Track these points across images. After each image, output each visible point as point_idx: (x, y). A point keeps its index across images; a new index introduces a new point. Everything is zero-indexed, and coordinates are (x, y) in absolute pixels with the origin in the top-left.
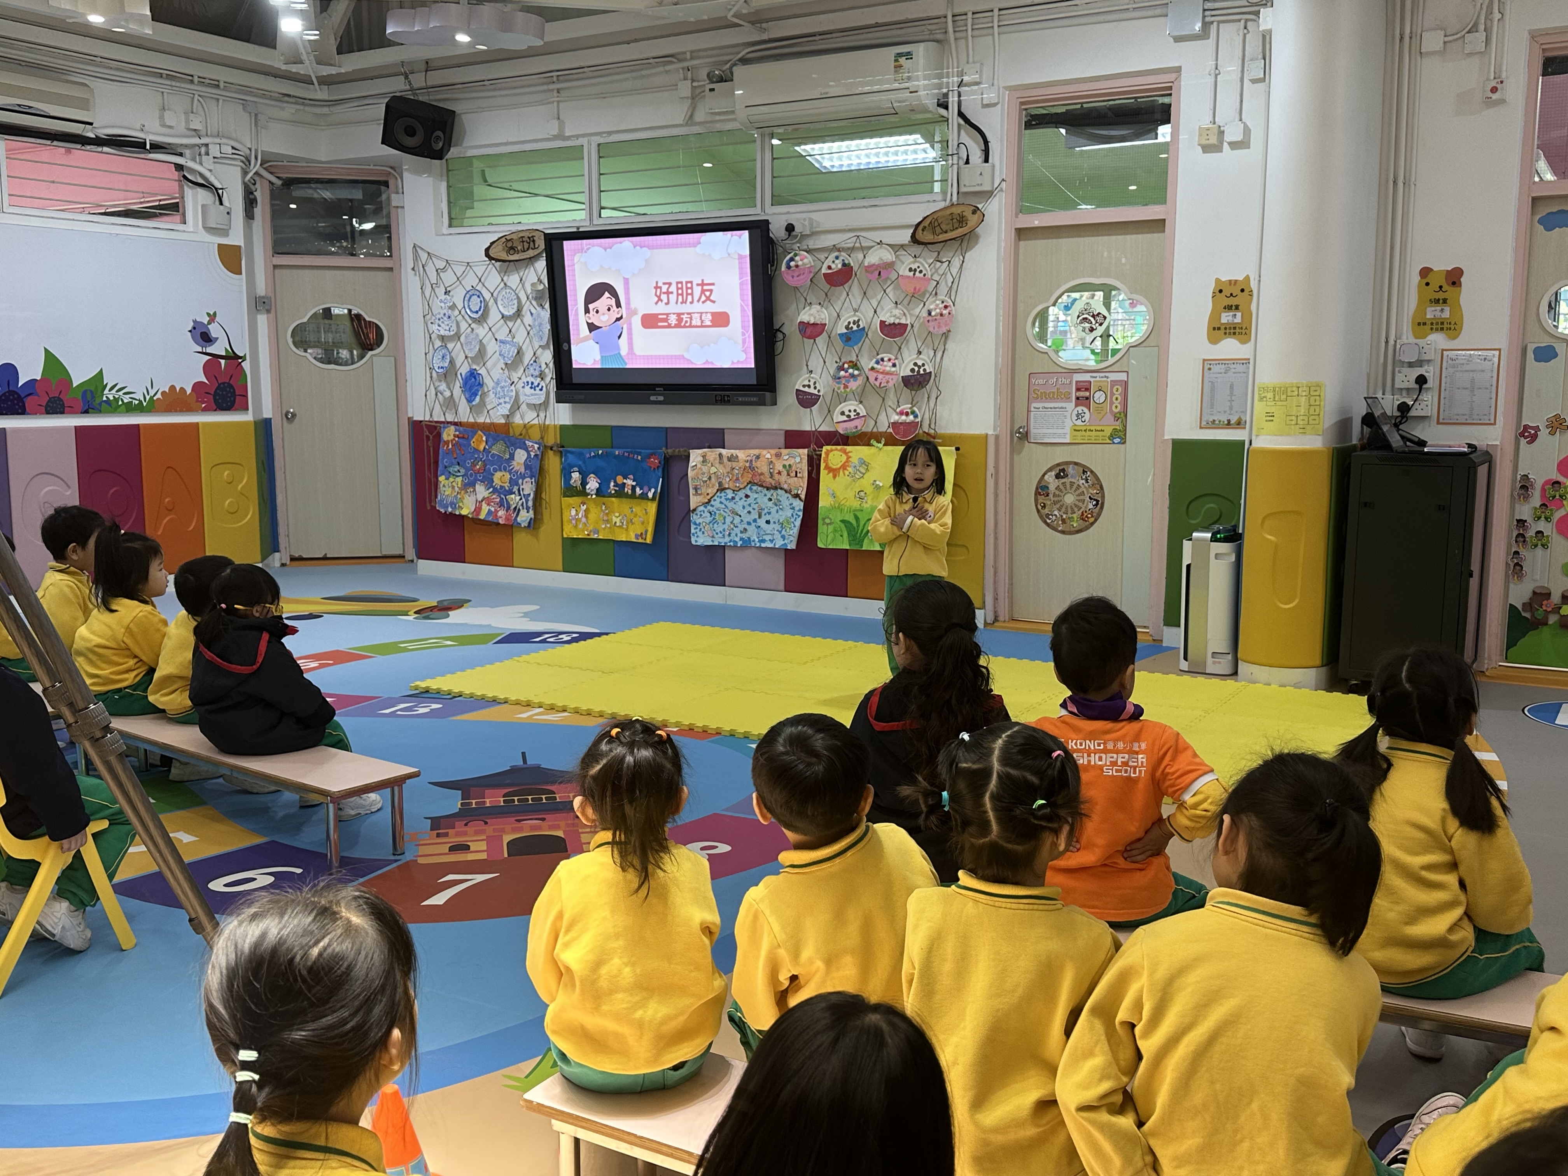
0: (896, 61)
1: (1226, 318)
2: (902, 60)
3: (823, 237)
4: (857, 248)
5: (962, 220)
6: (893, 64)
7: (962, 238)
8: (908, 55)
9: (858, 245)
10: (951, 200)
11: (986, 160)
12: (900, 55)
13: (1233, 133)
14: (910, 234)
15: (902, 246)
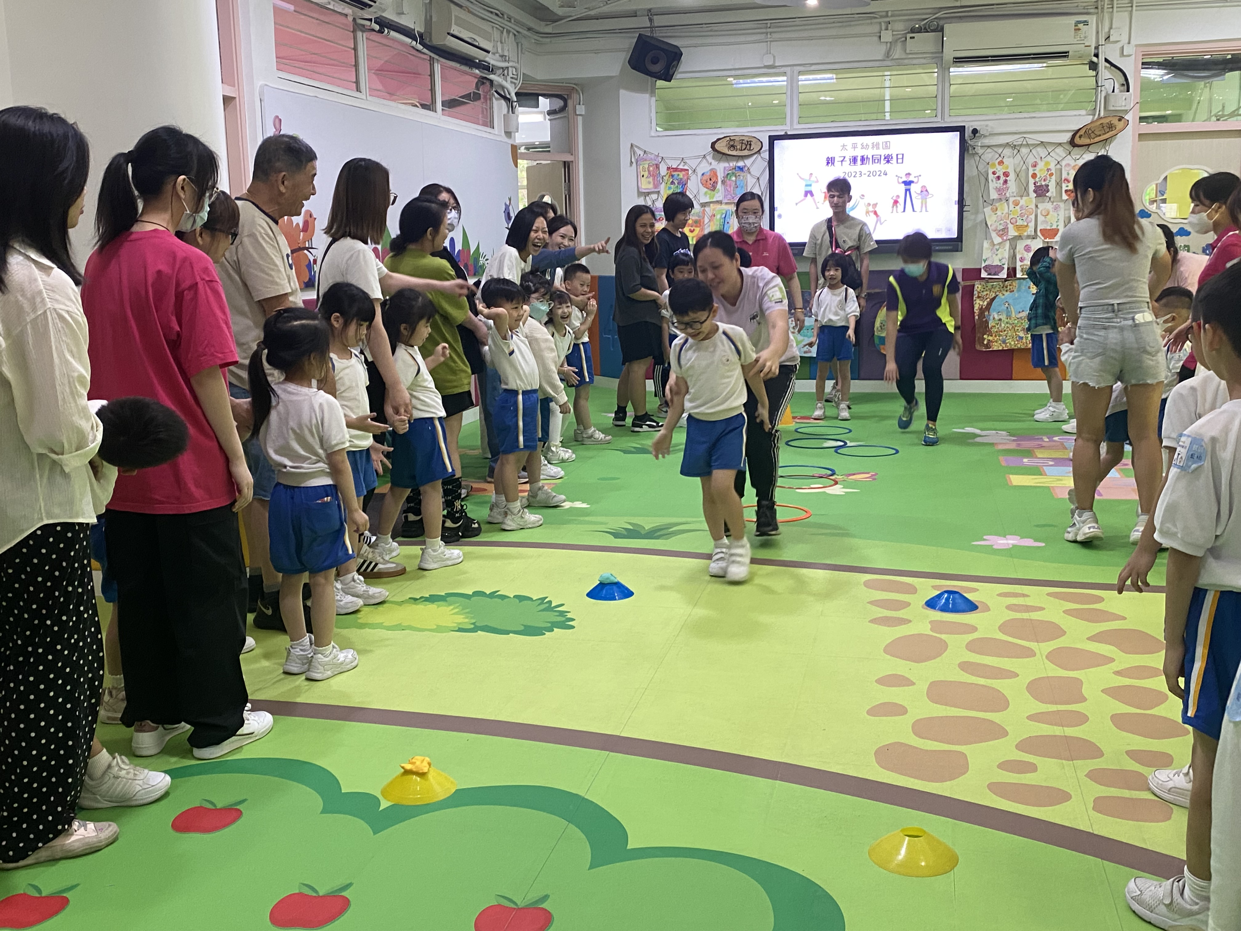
0: (1075, 26)
2: (1081, 26)
3: (997, 137)
4: (1024, 145)
6: (1073, 27)
8: (1086, 23)
9: (1025, 143)
10: (1099, 114)
11: (1126, 90)
12: (1080, 22)
14: (1067, 137)
15: (1060, 144)
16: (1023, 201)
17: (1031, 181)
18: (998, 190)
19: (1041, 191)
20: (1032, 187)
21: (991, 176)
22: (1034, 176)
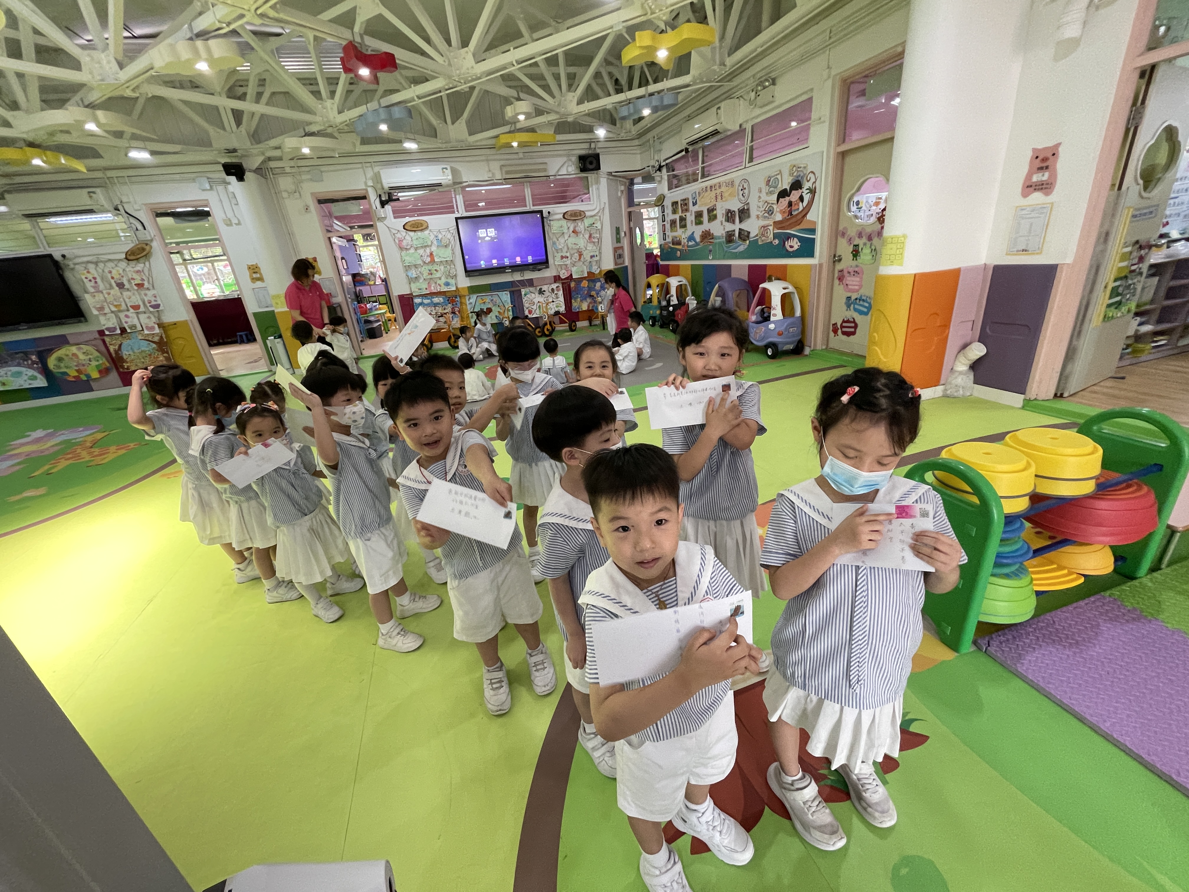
0: (87, 194)
1: (254, 276)
2: (91, 193)
3: (81, 258)
4: (99, 262)
5: (143, 250)
7: (146, 255)
8: (94, 193)
9: (98, 260)
10: (137, 243)
11: (145, 229)
12: (89, 192)
13: (234, 221)
14: (124, 256)
15: (120, 260)
16: (112, 292)
17: (113, 282)
18: (94, 287)
19: (121, 286)
20: (114, 285)
21: (85, 280)
22: (113, 278)
